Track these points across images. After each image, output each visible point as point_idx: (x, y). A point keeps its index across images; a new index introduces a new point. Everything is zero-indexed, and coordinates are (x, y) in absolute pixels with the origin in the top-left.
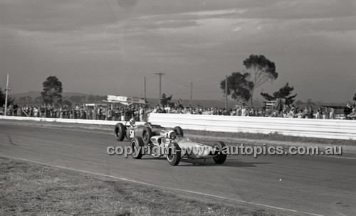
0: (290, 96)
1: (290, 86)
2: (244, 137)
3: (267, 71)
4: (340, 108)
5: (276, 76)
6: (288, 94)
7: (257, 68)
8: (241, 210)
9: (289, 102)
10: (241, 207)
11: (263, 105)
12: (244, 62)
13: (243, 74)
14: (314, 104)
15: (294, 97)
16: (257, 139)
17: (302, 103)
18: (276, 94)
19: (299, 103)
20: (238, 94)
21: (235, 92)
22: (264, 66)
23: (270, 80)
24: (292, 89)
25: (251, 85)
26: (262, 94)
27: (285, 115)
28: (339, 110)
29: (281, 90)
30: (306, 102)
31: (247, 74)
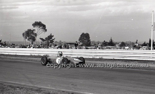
0: (52, 39)
1: (52, 35)
2: (33, 57)
3: (42, 29)
4: (73, 44)
5: (46, 30)
6: (51, 38)
7: (38, 27)
8: (32, 89)
9: (52, 42)
10: (31, 88)
11: (41, 43)
12: (33, 24)
13: (32, 30)
14: (62, 42)
15: (54, 39)
16: (38, 58)
17: (57, 42)
18: (46, 38)
19: (56, 42)
20: (30, 39)
21: (29, 38)
22: (41, 26)
23: (43, 32)
24: (53, 36)
25: (36, 35)
26: (40, 38)
27: (50, 47)
28: (72, 45)
29: (48, 36)
30: (59, 41)
31: (34, 30)
